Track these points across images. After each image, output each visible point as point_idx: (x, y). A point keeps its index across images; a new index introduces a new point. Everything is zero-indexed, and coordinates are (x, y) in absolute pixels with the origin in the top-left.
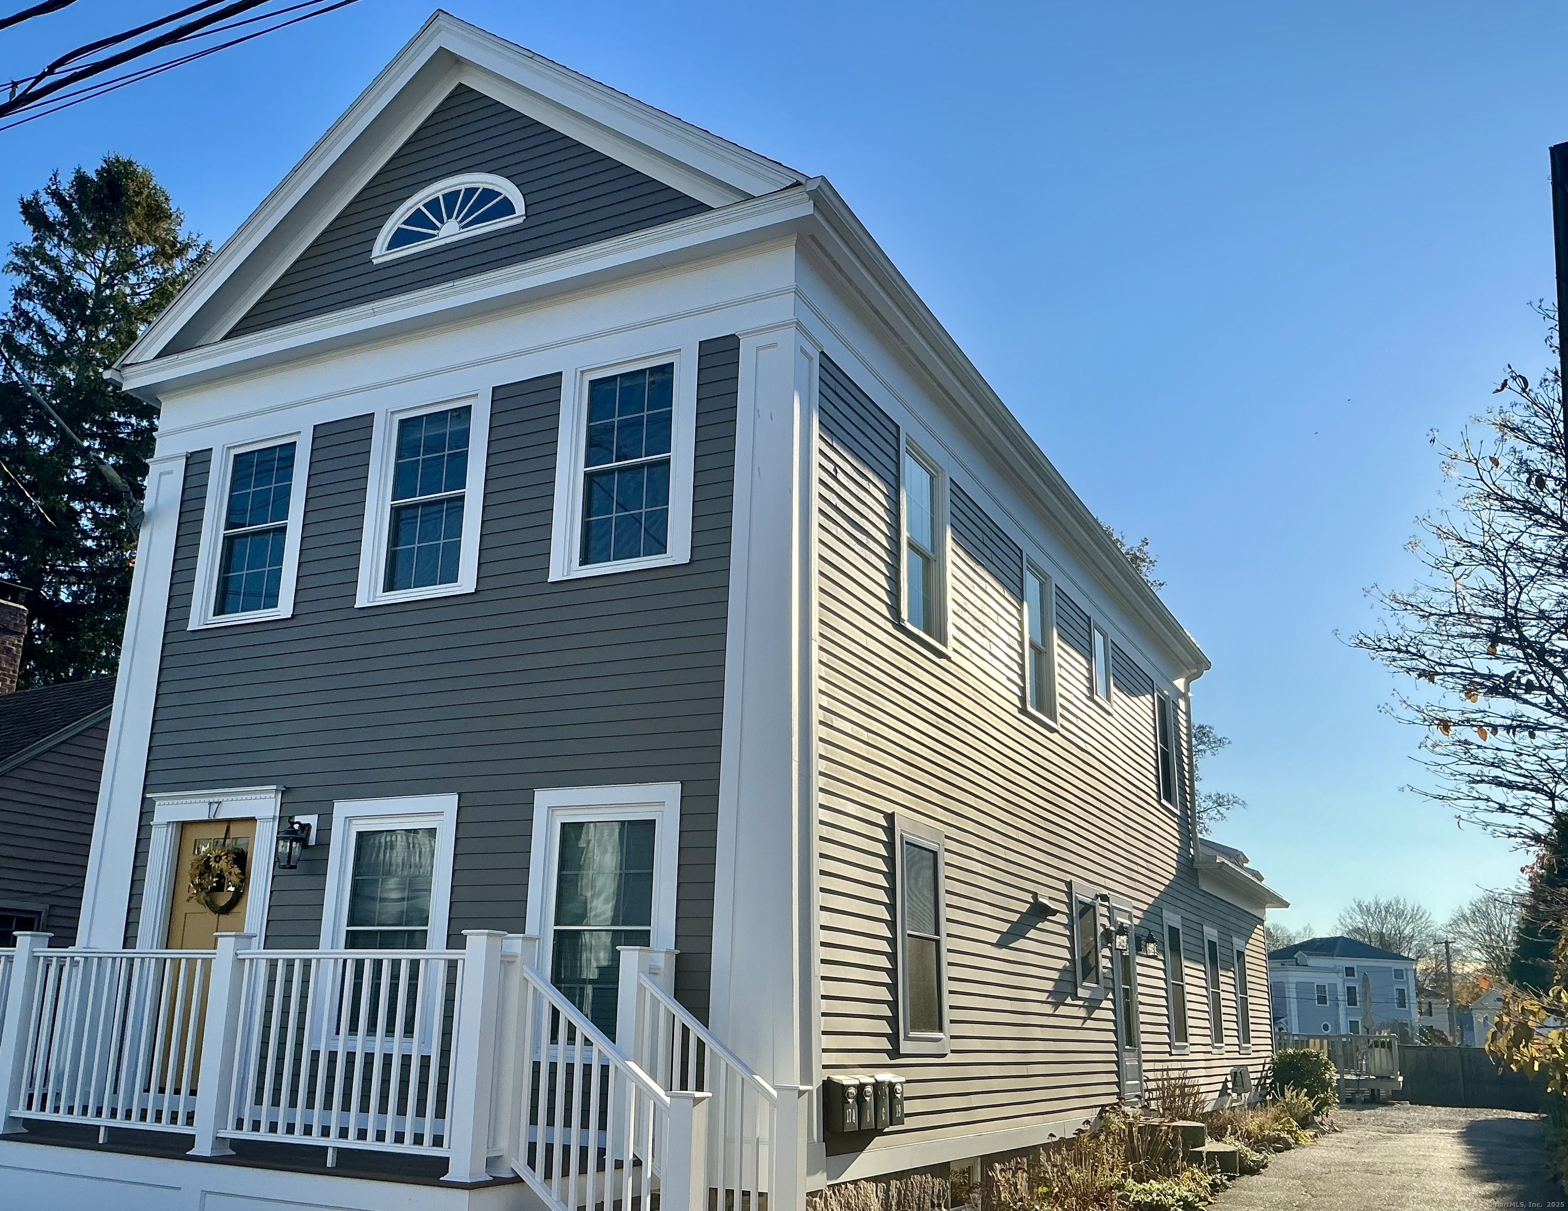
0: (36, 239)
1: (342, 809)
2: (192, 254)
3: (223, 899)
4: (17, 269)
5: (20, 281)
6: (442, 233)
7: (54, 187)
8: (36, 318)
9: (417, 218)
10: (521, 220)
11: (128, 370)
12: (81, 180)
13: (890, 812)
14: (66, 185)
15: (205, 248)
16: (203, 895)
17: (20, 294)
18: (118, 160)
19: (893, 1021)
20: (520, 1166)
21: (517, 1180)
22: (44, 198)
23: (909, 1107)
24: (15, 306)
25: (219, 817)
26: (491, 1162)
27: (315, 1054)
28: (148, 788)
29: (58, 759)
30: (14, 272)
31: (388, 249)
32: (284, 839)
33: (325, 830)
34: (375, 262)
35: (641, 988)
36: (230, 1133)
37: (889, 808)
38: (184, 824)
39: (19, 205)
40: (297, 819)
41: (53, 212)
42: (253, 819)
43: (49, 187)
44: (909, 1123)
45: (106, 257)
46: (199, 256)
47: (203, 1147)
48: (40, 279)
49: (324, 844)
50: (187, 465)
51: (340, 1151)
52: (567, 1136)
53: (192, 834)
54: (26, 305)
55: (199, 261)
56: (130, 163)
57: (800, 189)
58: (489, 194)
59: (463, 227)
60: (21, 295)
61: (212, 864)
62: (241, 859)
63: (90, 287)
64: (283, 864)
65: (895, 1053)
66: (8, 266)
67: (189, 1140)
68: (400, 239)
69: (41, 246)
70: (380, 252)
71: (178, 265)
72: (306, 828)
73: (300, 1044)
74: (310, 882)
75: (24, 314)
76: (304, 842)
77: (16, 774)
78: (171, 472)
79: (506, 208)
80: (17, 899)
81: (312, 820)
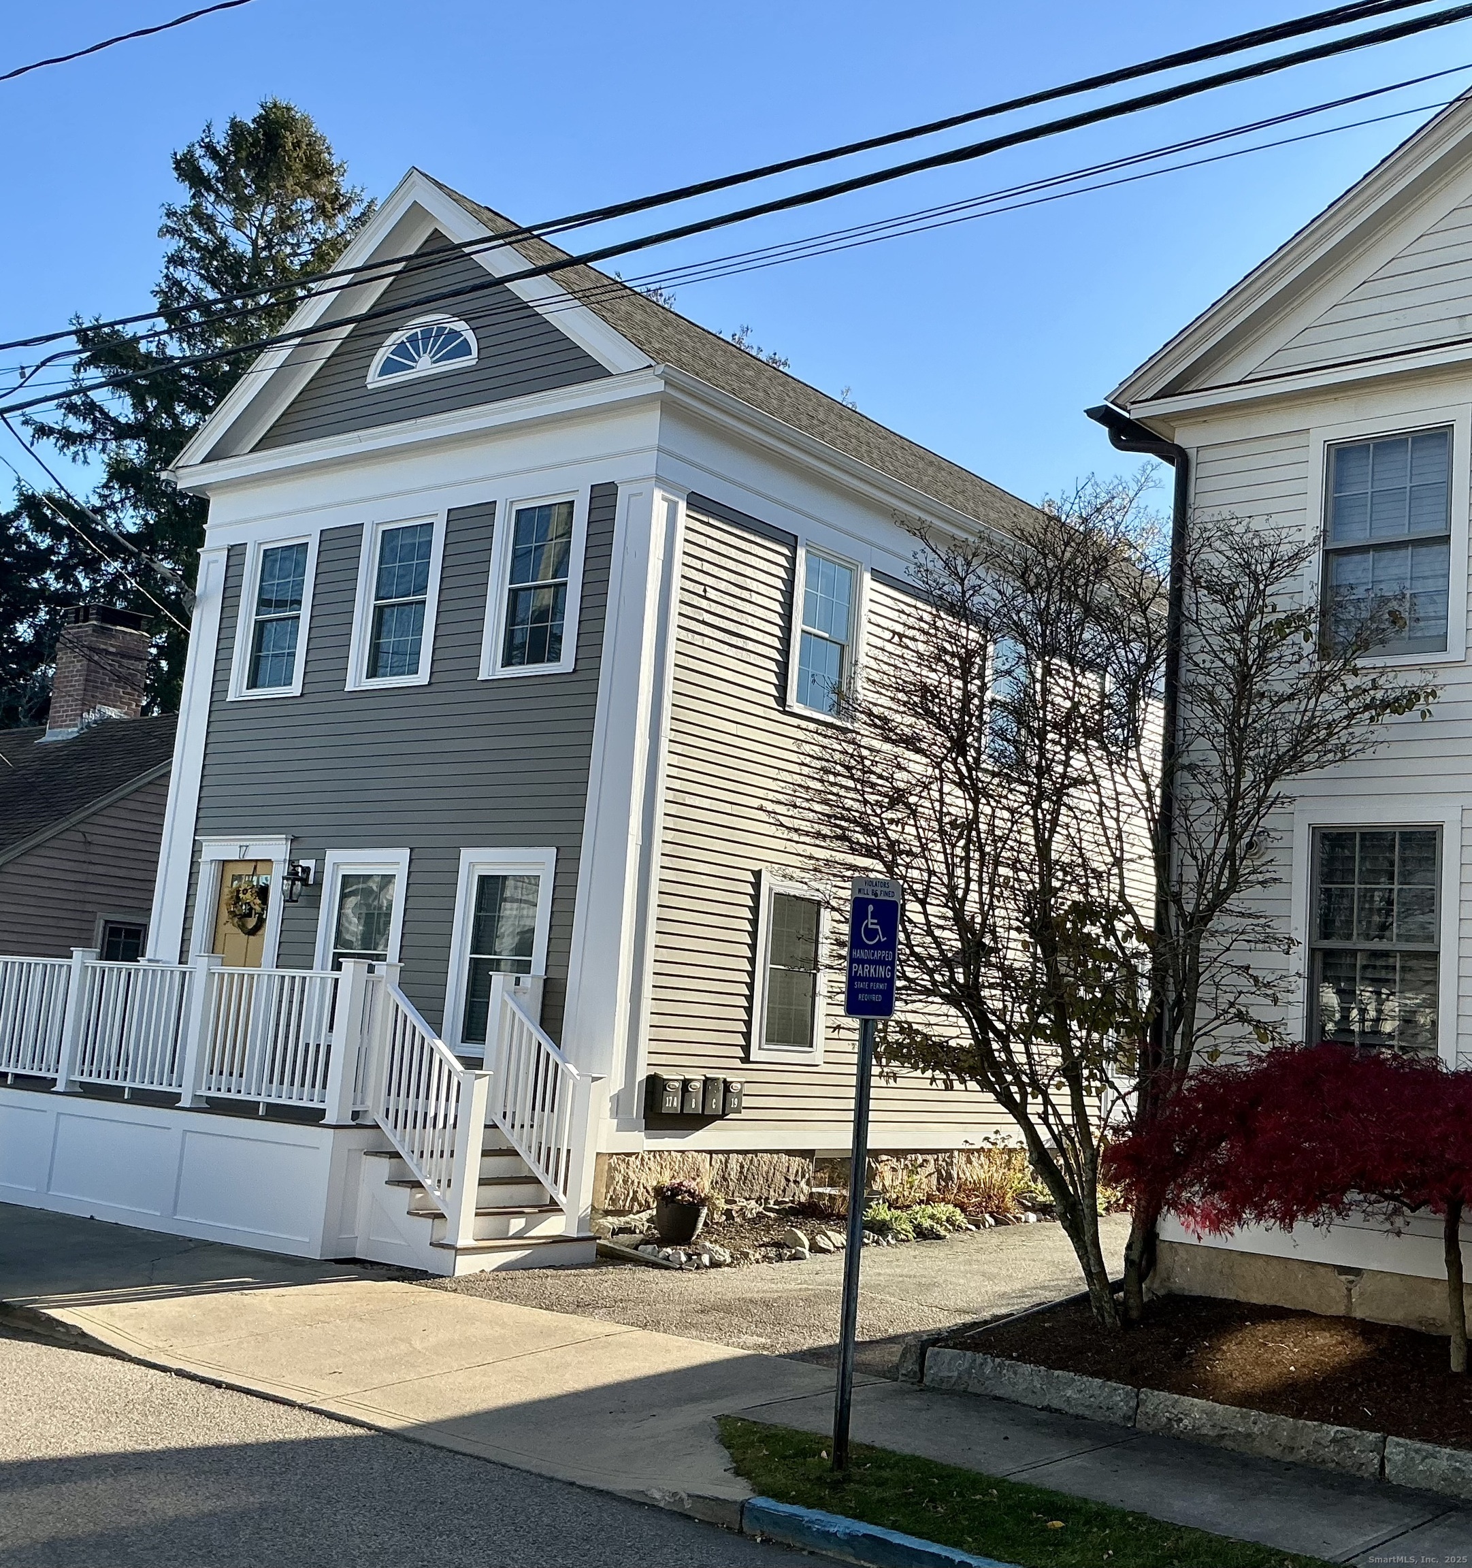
0: (193, 197)
1: (332, 856)
2: (355, 211)
3: (251, 923)
4: (173, 232)
5: (173, 244)
6: (420, 366)
7: (207, 140)
8: (189, 287)
9: (401, 349)
10: (474, 362)
11: (181, 471)
12: (237, 131)
13: (757, 869)
14: (221, 140)
15: (369, 207)
16: (236, 920)
17: (176, 260)
18: (275, 106)
19: (747, 1036)
20: (379, 1118)
21: (377, 1127)
22: (199, 152)
23: (746, 1102)
24: (167, 276)
25: (247, 858)
26: (355, 1115)
27: (307, 1045)
28: (199, 832)
29: (131, 805)
30: (168, 236)
31: (380, 375)
32: (288, 879)
33: (320, 873)
34: (369, 387)
35: (504, 1003)
36: (203, 1092)
37: (756, 866)
38: (224, 861)
39: (172, 161)
40: (302, 863)
41: (209, 167)
42: (270, 860)
43: (203, 140)
44: (745, 1114)
45: (263, 214)
46: (363, 214)
47: (185, 1102)
48: (194, 243)
49: (318, 884)
50: (228, 557)
51: (268, 1105)
52: (427, 1106)
53: (232, 870)
54: (179, 273)
55: (362, 220)
56: (289, 109)
57: (650, 371)
58: (455, 334)
59: (435, 362)
60: (175, 262)
61: (241, 895)
62: (263, 893)
63: (248, 250)
64: (290, 898)
65: (746, 1059)
66: (161, 230)
67: (177, 1097)
68: (389, 367)
69: (198, 205)
70: (374, 380)
71: (341, 222)
72: (306, 870)
73: (297, 1038)
74: (310, 912)
75: (177, 283)
76: (305, 881)
77: (120, 804)
78: (216, 561)
79: (464, 349)
80: (125, 913)
81: (311, 863)
